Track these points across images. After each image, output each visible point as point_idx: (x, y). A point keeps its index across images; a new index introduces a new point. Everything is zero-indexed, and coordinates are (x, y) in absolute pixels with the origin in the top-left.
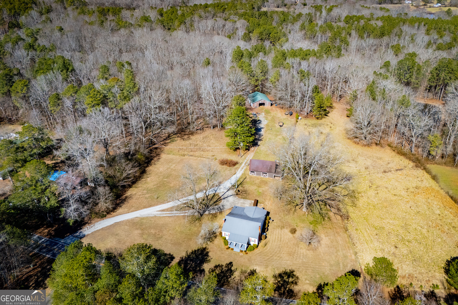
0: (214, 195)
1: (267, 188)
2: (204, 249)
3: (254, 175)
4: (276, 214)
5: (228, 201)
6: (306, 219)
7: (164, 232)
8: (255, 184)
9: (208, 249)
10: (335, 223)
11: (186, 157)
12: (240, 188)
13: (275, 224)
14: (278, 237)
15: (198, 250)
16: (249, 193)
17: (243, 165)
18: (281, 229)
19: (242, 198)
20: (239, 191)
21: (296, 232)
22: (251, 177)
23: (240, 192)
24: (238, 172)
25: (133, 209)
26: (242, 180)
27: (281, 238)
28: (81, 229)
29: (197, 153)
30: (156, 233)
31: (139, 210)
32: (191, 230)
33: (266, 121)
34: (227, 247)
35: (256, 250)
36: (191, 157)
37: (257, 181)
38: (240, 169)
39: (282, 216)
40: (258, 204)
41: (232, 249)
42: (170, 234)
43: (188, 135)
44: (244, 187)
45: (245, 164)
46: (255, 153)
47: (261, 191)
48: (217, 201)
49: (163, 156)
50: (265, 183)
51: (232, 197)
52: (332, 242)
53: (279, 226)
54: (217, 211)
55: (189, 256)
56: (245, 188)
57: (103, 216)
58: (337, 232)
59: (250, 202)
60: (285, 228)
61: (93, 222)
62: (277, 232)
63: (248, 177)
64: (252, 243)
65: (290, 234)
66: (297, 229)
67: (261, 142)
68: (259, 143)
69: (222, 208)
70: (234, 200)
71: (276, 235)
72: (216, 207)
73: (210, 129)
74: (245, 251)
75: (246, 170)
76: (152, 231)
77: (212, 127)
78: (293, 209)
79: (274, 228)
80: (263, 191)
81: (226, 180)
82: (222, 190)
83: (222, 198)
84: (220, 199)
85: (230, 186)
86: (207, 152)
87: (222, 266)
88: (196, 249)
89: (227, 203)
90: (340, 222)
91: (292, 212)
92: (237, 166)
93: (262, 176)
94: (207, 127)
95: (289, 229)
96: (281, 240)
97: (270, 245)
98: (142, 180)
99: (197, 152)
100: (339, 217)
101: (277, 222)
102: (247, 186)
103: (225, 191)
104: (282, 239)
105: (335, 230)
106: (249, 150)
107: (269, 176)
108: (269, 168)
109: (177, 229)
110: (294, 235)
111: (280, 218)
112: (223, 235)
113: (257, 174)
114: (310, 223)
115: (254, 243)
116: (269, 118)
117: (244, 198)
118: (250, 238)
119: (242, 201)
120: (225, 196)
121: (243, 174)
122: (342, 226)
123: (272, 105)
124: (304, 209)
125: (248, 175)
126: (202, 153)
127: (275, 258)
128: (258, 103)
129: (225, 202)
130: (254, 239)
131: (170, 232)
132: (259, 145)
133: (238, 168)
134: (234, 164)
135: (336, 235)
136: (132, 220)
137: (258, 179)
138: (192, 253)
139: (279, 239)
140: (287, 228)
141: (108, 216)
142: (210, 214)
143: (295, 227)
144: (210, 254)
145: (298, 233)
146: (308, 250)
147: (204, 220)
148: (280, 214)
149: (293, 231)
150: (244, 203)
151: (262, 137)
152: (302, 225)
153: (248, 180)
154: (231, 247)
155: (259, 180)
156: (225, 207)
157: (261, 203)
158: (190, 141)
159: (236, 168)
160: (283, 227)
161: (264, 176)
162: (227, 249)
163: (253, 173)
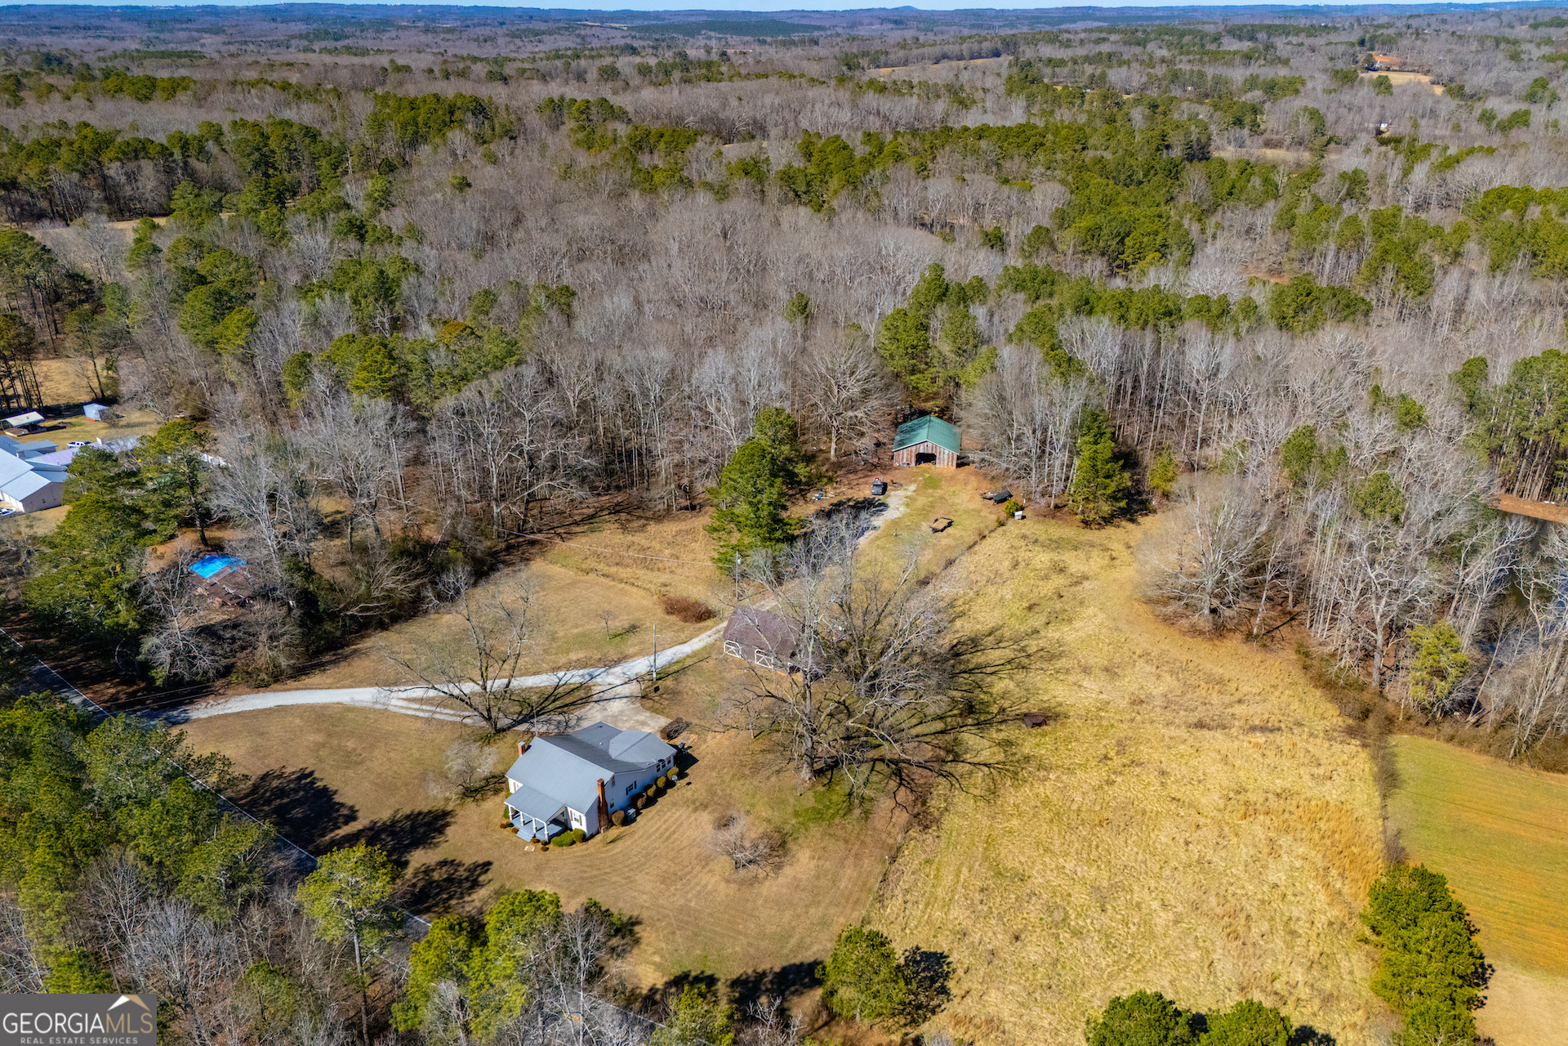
0: (580, 687)
2: (445, 814)
3: (736, 654)
4: (713, 769)
5: (606, 709)
6: (792, 801)
7: (376, 753)
9: (453, 817)
10: (875, 830)
11: (592, 576)
12: (667, 683)
13: (689, 794)
14: (668, 830)
15: (430, 812)
16: (680, 700)
18: (696, 810)
19: (650, 708)
20: (657, 689)
21: (731, 828)
22: (724, 660)
23: (658, 693)
24: (695, 640)
25: (347, 682)
26: (689, 663)
27: (674, 833)
28: (191, 702)
29: (624, 573)
30: (354, 749)
31: (360, 687)
33: (902, 509)
34: (505, 822)
35: (579, 848)
36: (602, 579)
37: (731, 674)
38: (707, 633)
39: (728, 778)
41: (516, 831)
42: (389, 759)
43: (646, 519)
44: (679, 683)
48: (572, 704)
49: (538, 566)
51: (626, 700)
52: (818, 877)
53: (694, 802)
55: (394, 823)
56: (682, 685)
57: (261, 686)
58: (857, 855)
59: (659, 723)
60: (710, 809)
61: (230, 692)
62: (678, 814)
63: (712, 657)
64: (573, 825)
65: (708, 827)
66: (741, 818)
69: (573, 722)
70: (623, 711)
71: (666, 821)
72: (561, 718)
74: (545, 843)
75: (722, 638)
76: (349, 744)
79: (675, 804)
81: (641, 653)
82: (611, 679)
83: (595, 698)
84: (586, 700)
85: (645, 671)
86: (656, 573)
87: (460, 864)
88: (426, 810)
89: (597, 714)
90: (898, 829)
91: (766, 774)
92: (709, 622)
93: (755, 661)
95: (716, 816)
96: (668, 838)
97: (629, 842)
99: (628, 569)
100: (902, 818)
101: (695, 791)
102: (689, 681)
103: (618, 682)
104: (675, 837)
105: (856, 847)
109: (414, 751)
110: (720, 833)
111: (713, 781)
113: (743, 654)
114: (797, 812)
115: (579, 827)
116: (922, 501)
117: (654, 711)
118: (570, 809)
119: (644, 716)
120: (607, 695)
121: (705, 648)
122: (892, 842)
123: (963, 463)
124: (804, 773)
125: (721, 651)
126: (641, 573)
127: (614, 879)
128: (919, 449)
129: (594, 711)
131: (392, 755)
133: (707, 629)
134: (705, 616)
135: (850, 861)
136: (325, 707)
138: (408, 817)
139: (667, 835)
140: (713, 811)
141: (274, 686)
142: (525, 732)
143: (740, 813)
144: (449, 831)
145: (735, 830)
146: (728, 881)
147: (499, 744)
148: (726, 771)
149: (725, 823)
150: (643, 723)
152: (767, 814)
153: (707, 665)
154: (516, 825)
156: (585, 723)
157: (692, 732)
158: (638, 537)
159: (699, 629)
160: (702, 807)
161: (762, 662)
162: (504, 826)
163: (733, 648)
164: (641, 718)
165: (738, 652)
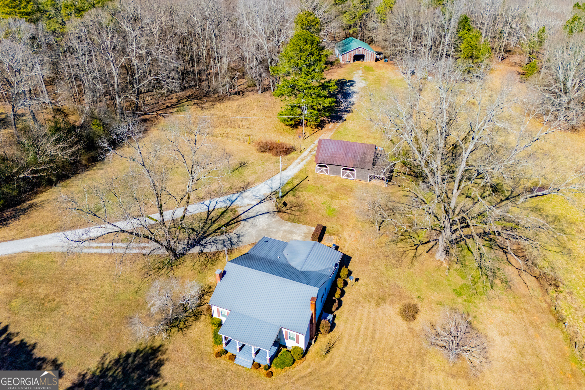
0: (227, 210)
1: (351, 200)
2: (155, 351)
3: (325, 173)
4: (367, 262)
5: (255, 225)
6: (444, 281)
7: (69, 295)
8: (326, 190)
9: (164, 353)
10: (524, 296)
12: (289, 199)
13: (363, 289)
14: (367, 329)
15: (138, 352)
16: (307, 211)
17: (306, 153)
18: (378, 304)
19: (289, 219)
20: (285, 204)
21: (417, 316)
22: (319, 178)
23: (288, 207)
24: (291, 167)
26: (296, 182)
27: (374, 331)
29: (218, 131)
30: (47, 295)
31: (41, 234)
32: (141, 292)
33: (363, 82)
34: (218, 349)
35: (300, 366)
37: (331, 187)
38: (297, 161)
39: (383, 269)
40: (326, 236)
41: (232, 358)
42: (83, 300)
43: (213, 102)
44: (298, 197)
45: (310, 152)
46: (335, 133)
47: (335, 207)
48: (227, 224)
50: (348, 190)
51: (266, 215)
52: (522, 354)
53: (371, 296)
54: (220, 246)
56: (301, 199)
58: (531, 324)
59: (306, 231)
60: (388, 301)
62: (366, 311)
63: (311, 176)
64: (290, 344)
65: (399, 320)
66: (419, 306)
67: (350, 114)
68: (346, 116)
69: (235, 240)
70: (269, 225)
71: (361, 320)
72: (223, 237)
73: (255, 94)
74: (268, 368)
75: (309, 163)
76: (40, 290)
77: (260, 92)
78: (411, 254)
79: (358, 302)
80: (341, 207)
81: (260, 179)
82: (246, 201)
83: (243, 217)
84: (236, 220)
85: (268, 192)
86: (238, 129)
88: (133, 350)
89: (250, 230)
90: (538, 292)
91: (406, 260)
92: (293, 155)
93: (343, 176)
94: (252, 91)
95: (398, 307)
96: (373, 338)
97: (342, 350)
98: (88, 172)
99: (218, 129)
100: (532, 281)
101: (366, 285)
102: (304, 196)
103: (254, 203)
104: (377, 335)
105: (525, 315)
106: (322, 128)
107: (357, 176)
108: (359, 159)
109: (106, 287)
110: (413, 324)
111: (375, 274)
112: (215, 315)
113: (332, 172)
114: (455, 291)
115: (297, 345)
116: (371, 78)
117: (293, 221)
118: (284, 330)
119: (288, 226)
120: (251, 214)
121: (301, 171)
122: (545, 305)
123: (377, 60)
124: (440, 255)
125: (313, 172)
126: (228, 130)
128: (352, 54)
129: (247, 227)
130: (296, 334)
131: (85, 295)
132: (344, 120)
133: (294, 159)
134: (288, 151)
135: (531, 331)
136: (11, 257)
137: (333, 182)
138: (117, 361)
139: (370, 334)
140: (392, 303)
142: (201, 253)
143: (415, 301)
145: (422, 319)
146: (453, 376)
147: (183, 268)
148: (377, 263)
149: (410, 313)
150: (291, 232)
151: (352, 107)
152: (435, 297)
153: (310, 182)
154: (231, 351)
155: (335, 185)
156: (245, 239)
157: (332, 234)
158: (213, 111)
159: (289, 159)
160: (381, 300)
161: (348, 176)
162: (219, 354)
163: (323, 168)
164: (287, 228)
165: (327, 171)
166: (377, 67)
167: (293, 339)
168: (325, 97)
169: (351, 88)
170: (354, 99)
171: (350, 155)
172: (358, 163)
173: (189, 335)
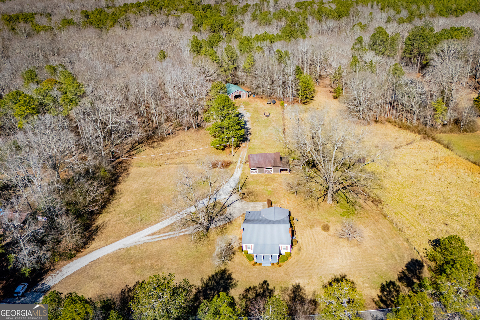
0: (215, 204)
1: (276, 185)
2: (224, 271)
3: (256, 173)
4: (298, 212)
5: (235, 208)
6: (335, 212)
7: (164, 261)
8: (261, 182)
9: (229, 271)
10: (370, 210)
11: (163, 166)
12: (244, 190)
13: (302, 224)
14: (311, 239)
15: (216, 274)
16: (257, 194)
17: (239, 164)
18: (311, 228)
19: (250, 201)
20: (244, 194)
21: (330, 229)
22: (253, 176)
23: (246, 194)
24: (235, 173)
26: (243, 181)
27: (315, 239)
29: (176, 160)
30: (152, 264)
31: (121, 239)
32: (199, 251)
33: (248, 113)
34: (253, 262)
35: (291, 260)
36: (170, 166)
37: (262, 179)
38: (236, 169)
39: (306, 213)
40: (273, 205)
41: (260, 264)
42: (173, 261)
43: (157, 142)
44: (248, 189)
45: (241, 163)
46: (248, 149)
47: (270, 189)
48: (220, 210)
49: (133, 170)
50: (272, 180)
51: (238, 202)
52: (375, 232)
53: (307, 226)
54: (224, 221)
55: (207, 285)
56: (251, 190)
57: (72, 257)
58: (375, 220)
59: (262, 204)
60: (315, 226)
62: (308, 232)
63: (249, 177)
64: (283, 252)
65: (323, 232)
66: (329, 224)
67: (251, 136)
68: (249, 137)
69: (229, 217)
70: (242, 206)
71: (307, 236)
72: (222, 217)
73: (183, 131)
74: (278, 264)
75: (244, 169)
77: (186, 129)
78: (316, 203)
79: (302, 229)
80: (273, 189)
81: (223, 184)
82: (223, 197)
83: (226, 205)
84: (223, 208)
85: (231, 190)
86: (188, 157)
87: (254, 288)
88: (214, 274)
89: (234, 210)
90: (374, 207)
91: (315, 207)
92: (231, 166)
93: (266, 173)
94: (180, 130)
95: (320, 227)
96: (315, 242)
97: (305, 249)
100: (371, 203)
101: (303, 222)
102: (251, 187)
103: (227, 197)
104: (317, 240)
105: (372, 218)
106: (240, 147)
107: (274, 171)
108: (273, 162)
109: (180, 253)
110: (329, 232)
111: (304, 216)
112: (244, 249)
113: (260, 172)
114: (341, 215)
115: (287, 251)
116: (251, 110)
117: (253, 201)
118: (280, 245)
119: (252, 204)
120: (229, 202)
121: (242, 174)
122: (379, 212)
123: (249, 96)
124: (329, 201)
125: (249, 174)
126: (183, 159)
127: (317, 264)
128: (233, 95)
129: (231, 210)
130: (286, 245)
131: (172, 259)
132: (250, 140)
133: (234, 168)
134: (228, 164)
135: (376, 223)
137: (262, 177)
138: (209, 279)
139: (313, 241)
140: (317, 226)
141: (78, 255)
142: (216, 227)
143: (326, 223)
144: (233, 276)
145: (332, 229)
146: (352, 247)
147: (212, 235)
148: (303, 211)
149: (326, 228)
150: (255, 207)
151: (250, 131)
152: (334, 219)
153: (250, 179)
154: (259, 262)
155: (264, 178)
156: (234, 215)
157: (275, 203)
159: (232, 169)
160: (312, 226)
161: (269, 172)
162: (253, 265)
163: (254, 171)
164: (252, 205)
165: (257, 171)
166: (251, 101)
167: (284, 249)
168: (240, 129)
169: (243, 118)
170: (249, 125)
171: (268, 160)
172: (273, 164)
173: (235, 261)
